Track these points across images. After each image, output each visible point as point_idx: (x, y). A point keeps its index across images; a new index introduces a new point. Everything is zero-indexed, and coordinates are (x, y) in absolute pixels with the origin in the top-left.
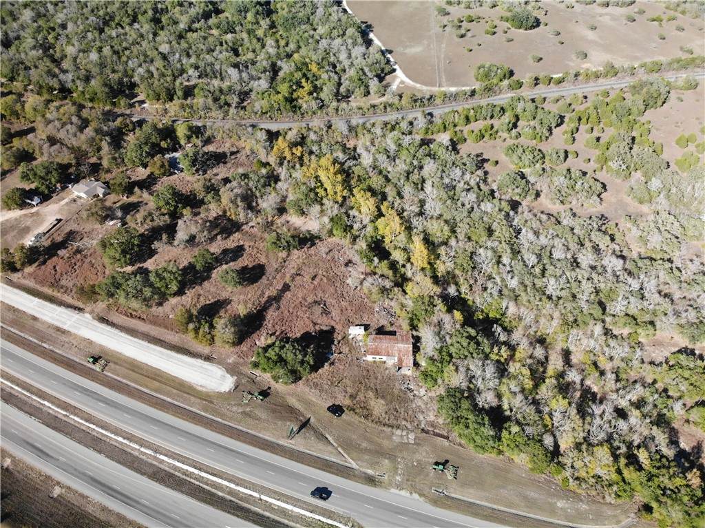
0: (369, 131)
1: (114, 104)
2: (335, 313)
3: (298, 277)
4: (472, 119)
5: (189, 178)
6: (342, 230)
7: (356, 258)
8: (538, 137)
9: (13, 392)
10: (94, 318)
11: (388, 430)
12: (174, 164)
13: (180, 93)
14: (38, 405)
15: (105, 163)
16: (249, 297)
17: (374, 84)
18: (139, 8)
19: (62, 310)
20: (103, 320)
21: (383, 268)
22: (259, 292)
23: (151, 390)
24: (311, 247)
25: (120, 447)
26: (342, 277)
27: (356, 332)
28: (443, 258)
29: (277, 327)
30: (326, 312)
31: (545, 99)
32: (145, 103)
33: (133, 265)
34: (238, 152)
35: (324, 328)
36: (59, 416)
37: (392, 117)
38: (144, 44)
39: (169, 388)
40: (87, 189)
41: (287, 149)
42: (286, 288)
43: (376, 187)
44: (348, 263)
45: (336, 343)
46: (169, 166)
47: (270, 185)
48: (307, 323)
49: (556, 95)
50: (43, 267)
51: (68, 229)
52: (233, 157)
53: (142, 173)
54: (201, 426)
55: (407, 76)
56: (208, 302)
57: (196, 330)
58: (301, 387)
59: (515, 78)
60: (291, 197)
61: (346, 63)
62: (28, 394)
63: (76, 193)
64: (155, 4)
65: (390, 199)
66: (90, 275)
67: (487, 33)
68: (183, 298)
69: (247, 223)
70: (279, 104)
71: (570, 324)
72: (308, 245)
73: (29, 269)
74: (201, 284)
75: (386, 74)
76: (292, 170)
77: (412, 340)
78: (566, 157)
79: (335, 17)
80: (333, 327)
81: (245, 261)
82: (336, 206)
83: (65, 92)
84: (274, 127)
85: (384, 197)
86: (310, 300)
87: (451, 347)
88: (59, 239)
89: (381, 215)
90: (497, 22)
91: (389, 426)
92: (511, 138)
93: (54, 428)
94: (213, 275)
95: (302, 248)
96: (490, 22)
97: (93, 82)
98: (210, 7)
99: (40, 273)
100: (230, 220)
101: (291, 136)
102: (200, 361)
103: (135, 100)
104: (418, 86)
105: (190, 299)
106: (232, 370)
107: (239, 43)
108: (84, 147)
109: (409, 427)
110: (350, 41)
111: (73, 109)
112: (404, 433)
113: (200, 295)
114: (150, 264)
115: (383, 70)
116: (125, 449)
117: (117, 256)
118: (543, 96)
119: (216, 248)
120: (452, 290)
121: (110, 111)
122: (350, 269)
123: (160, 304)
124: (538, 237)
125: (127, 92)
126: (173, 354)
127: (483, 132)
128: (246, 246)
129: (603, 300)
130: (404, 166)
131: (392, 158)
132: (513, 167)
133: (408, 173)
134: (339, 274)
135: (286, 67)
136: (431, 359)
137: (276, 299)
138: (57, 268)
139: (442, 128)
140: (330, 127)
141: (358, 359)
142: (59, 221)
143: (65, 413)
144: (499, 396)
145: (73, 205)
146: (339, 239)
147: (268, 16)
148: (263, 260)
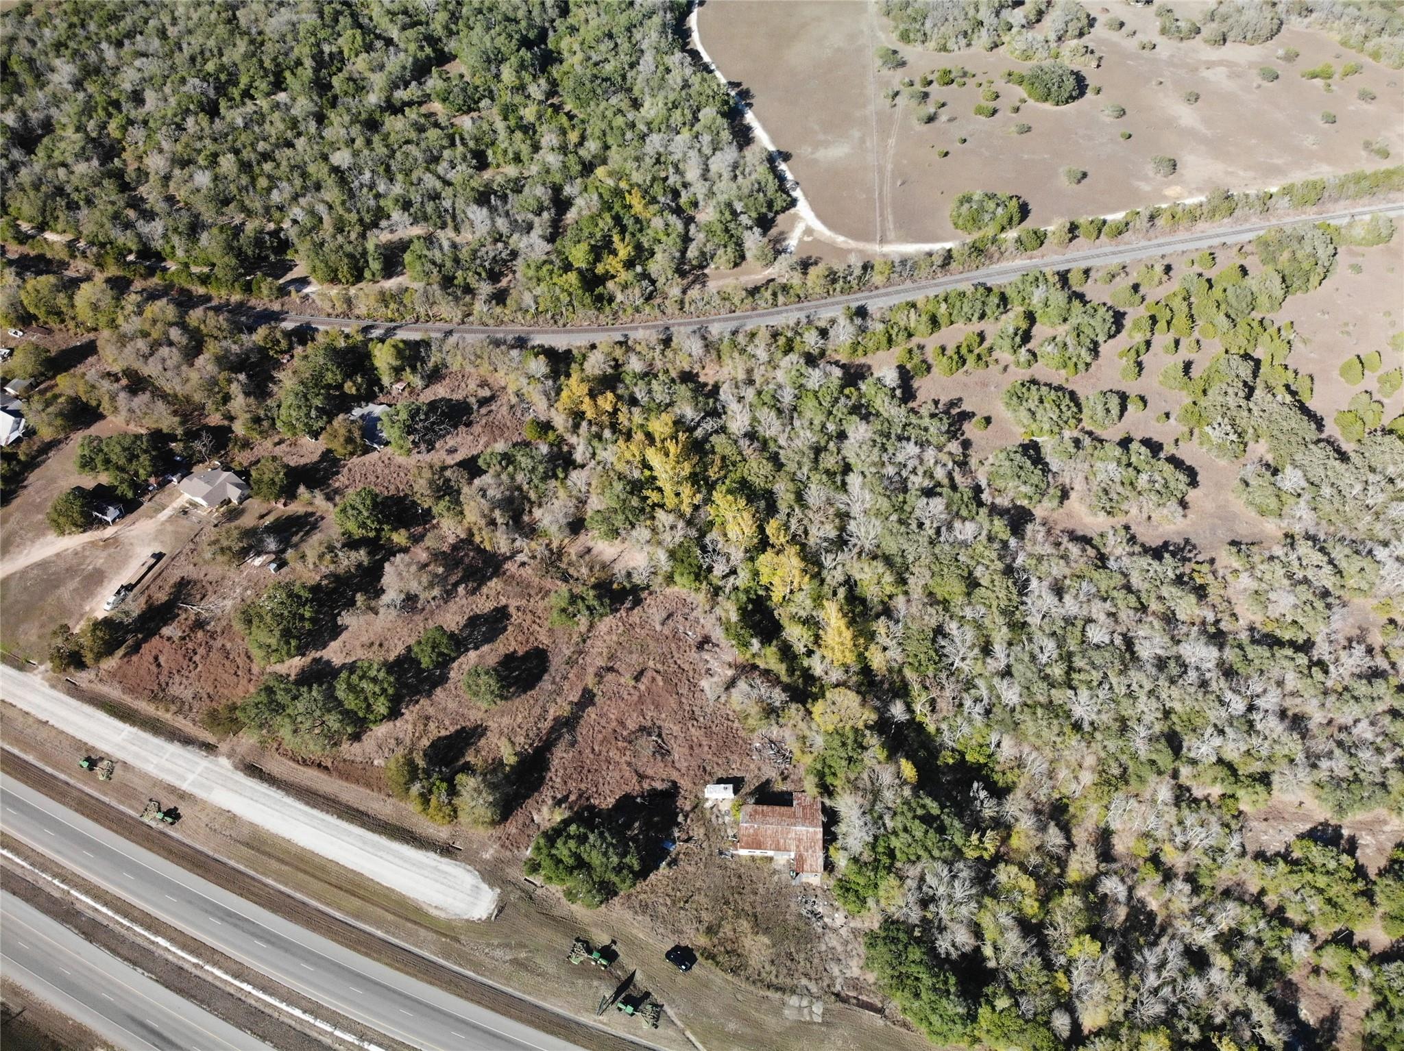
0: (743, 351)
1: (248, 288)
2: (679, 753)
3: (610, 677)
4: (943, 320)
5: (401, 459)
6: (692, 577)
7: (718, 634)
8: (1071, 364)
9: (99, 918)
10: (236, 768)
11: (775, 996)
12: (370, 429)
13: (375, 265)
14: (146, 944)
15: (239, 429)
16: (519, 720)
17: (753, 241)
18: (286, 54)
19: (174, 749)
20: (253, 770)
21: (770, 659)
22: (537, 710)
23: (348, 913)
24: (632, 609)
25: (298, 1027)
26: (691, 674)
27: (719, 795)
28: (882, 639)
29: (572, 785)
30: (662, 751)
31: (1087, 272)
32: (309, 283)
33: (303, 655)
34: (492, 398)
35: (659, 786)
36: (186, 966)
37: (786, 318)
38: (301, 143)
39: (380, 911)
40: (208, 488)
41: (587, 399)
42: (588, 698)
43: (758, 482)
44: (704, 642)
45: (680, 819)
46: (362, 437)
47: (555, 477)
48: (627, 774)
49: (1114, 262)
50: (135, 658)
51: (175, 575)
52: (483, 411)
53: (310, 449)
54: (440, 987)
55: (819, 216)
56: (443, 733)
57: (425, 799)
58: (617, 910)
59: (1029, 224)
60: (596, 503)
61: (699, 189)
62: (125, 922)
63: (187, 496)
64: (318, 45)
65: (783, 508)
66: (225, 676)
67: (979, 111)
68: (398, 723)
69: (512, 557)
70: (570, 294)
71: (1114, 781)
72: (628, 605)
73: (110, 663)
74: (429, 695)
75: (777, 213)
76: (595, 443)
77: (822, 818)
78: (1123, 409)
79: (675, 79)
80: (674, 783)
81: (509, 643)
82: (681, 524)
83: (151, 258)
84: (560, 342)
85: (772, 509)
86: (632, 725)
87: (893, 838)
88: (162, 597)
89: (763, 544)
90: (1000, 85)
91: (778, 989)
92: (1018, 363)
93: (180, 991)
94: (452, 674)
95: (617, 610)
96: (985, 85)
97: (204, 238)
98: (428, 50)
99: (131, 671)
100: (480, 551)
101: (596, 364)
102: (432, 855)
103: (290, 276)
104: (840, 239)
105: (410, 727)
106: (492, 874)
107: (487, 139)
108: (198, 397)
109: (814, 988)
110: (706, 138)
111: (171, 312)
112: (805, 1003)
113: (428, 718)
114: (334, 653)
115: (770, 204)
116: (308, 1031)
117: (273, 642)
118: (1084, 265)
119: (452, 618)
120: (898, 710)
121: (241, 304)
122: (706, 656)
123: (356, 737)
124: (1060, 600)
125: (272, 258)
126: (383, 841)
127: (964, 351)
128: (513, 604)
129: (1178, 729)
130: (809, 434)
131: (788, 414)
132: (1020, 436)
133: (818, 450)
134: (686, 666)
135: (583, 205)
136: (855, 860)
137: (568, 724)
138: (162, 660)
139: (884, 340)
140: (667, 342)
141: (721, 853)
142: (158, 557)
143: (195, 960)
144: (977, 931)
145: (184, 522)
146: (683, 588)
147: (543, 71)
148: (544, 639)
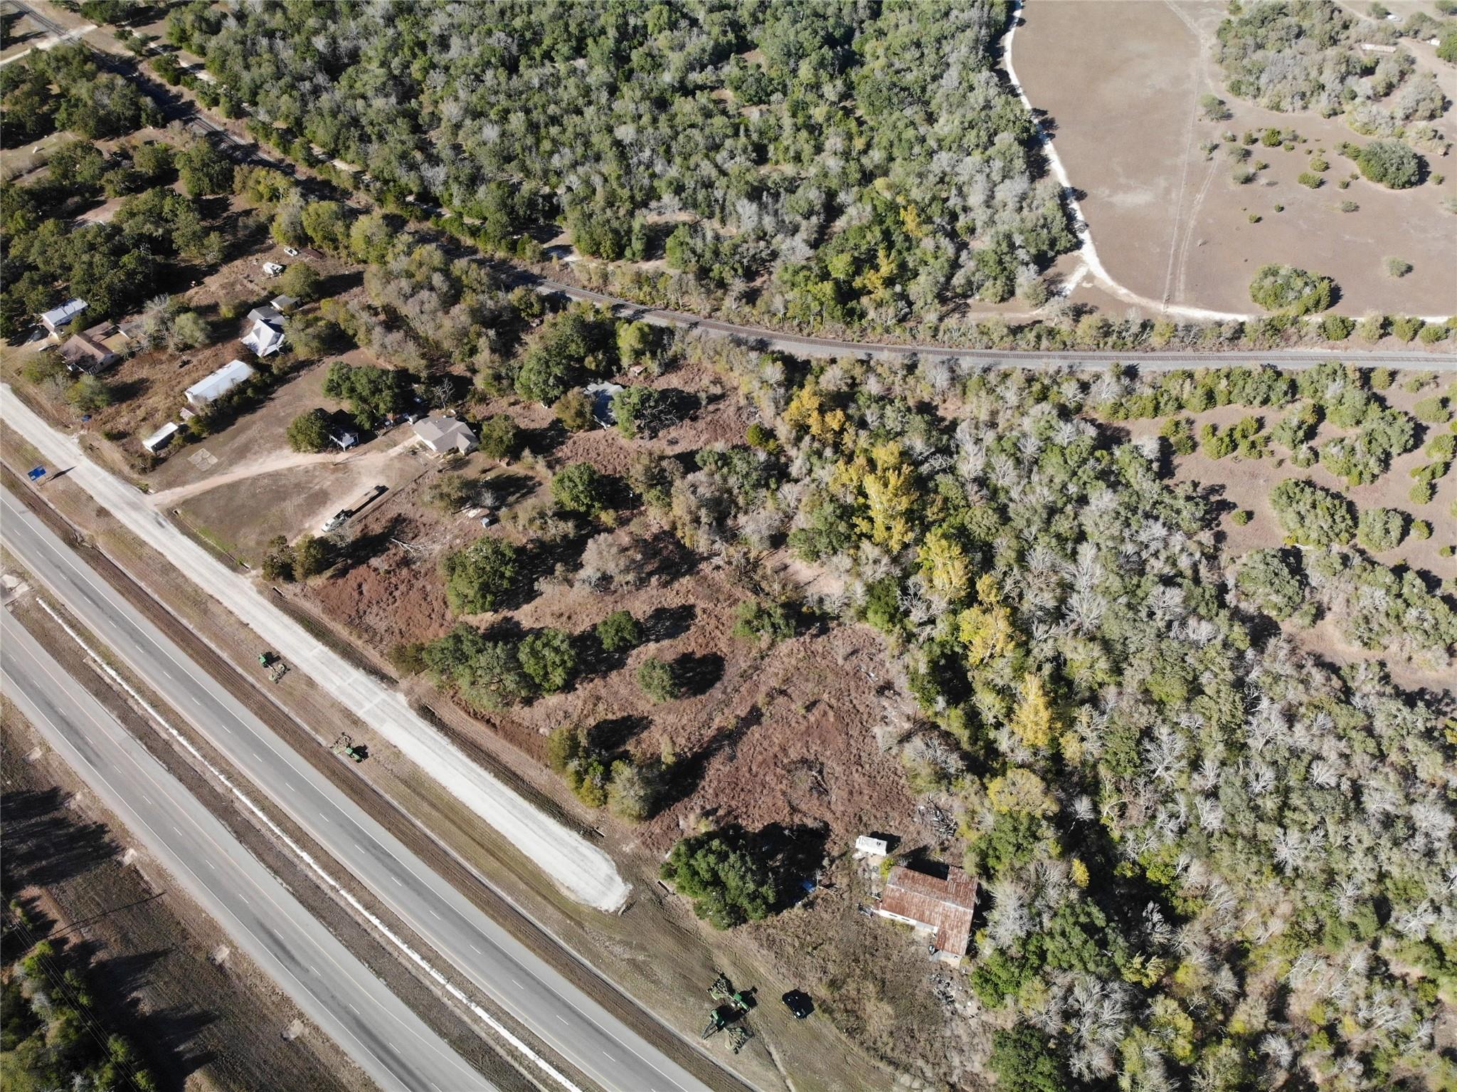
0: (991, 391)
1: (513, 247)
2: (837, 795)
3: (781, 700)
4: (1221, 398)
5: (624, 441)
6: (886, 617)
7: (902, 683)
8: (1355, 472)
10: (411, 706)
11: (887, 1069)
12: (601, 407)
13: (637, 245)
14: (290, 856)
15: (479, 383)
16: (684, 721)
17: (1026, 277)
18: (592, 21)
19: (358, 675)
20: (426, 713)
21: (953, 721)
22: (703, 716)
23: (484, 873)
24: (817, 636)
25: (414, 972)
26: (865, 717)
27: (870, 849)
28: (1082, 728)
29: (723, 799)
30: (820, 789)
31: (1393, 375)
32: (571, 252)
33: (496, 611)
34: (722, 397)
35: (810, 823)
36: (323, 886)
37: (1046, 364)
38: (590, 112)
39: (514, 878)
40: (439, 434)
41: (815, 414)
42: (754, 717)
43: (978, 532)
44: (885, 688)
45: (826, 862)
46: (593, 413)
47: (767, 486)
48: (780, 803)
49: (1426, 369)
50: (340, 581)
51: (392, 514)
52: (711, 408)
53: (541, 415)
54: (555, 967)
55: (1105, 263)
56: (610, 717)
57: (580, 777)
58: (743, 938)
59: (1338, 311)
60: (802, 521)
61: (980, 216)
62: (277, 830)
63: (419, 438)
64: (624, 16)
65: (1001, 565)
66: (419, 616)
67: (1304, 180)
68: (570, 697)
69: (708, 558)
70: (822, 304)
71: (1306, 936)
72: (814, 631)
73: (317, 581)
74: (605, 676)
75: (1058, 253)
76: (815, 460)
77: (974, 899)
78: (1405, 532)
79: (977, 98)
80: (826, 825)
81: (688, 643)
82: (885, 560)
83: (429, 202)
84: (800, 351)
85: (988, 563)
86: (794, 754)
87: (1048, 939)
88: (377, 529)
89: (971, 599)
90: (1333, 156)
91: (891, 1062)
92: (1295, 460)
93: (311, 909)
94: (630, 661)
95: (802, 634)
96: (1316, 153)
97: (482, 191)
98: (731, 36)
99: (334, 592)
100: (679, 545)
101: (832, 379)
102: (575, 835)
103: (554, 242)
104: (1122, 291)
105: (580, 703)
106: (628, 869)
107: (771, 134)
108: (447, 345)
109: (929, 1074)
110: (998, 164)
111: (437, 258)
112: (916, 1085)
113: (599, 698)
114: (525, 616)
115: (1053, 243)
116: (421, 978)
117: (471, 593)
118: (1391, 366)
119: (641, 606)
120: (1082, 807)
121: (503, 262)
122: (885, 703)
123: (528, 702)
124: (1290, 728)
125: (541, 221)
126: (531, 809)
127: (1237, 435)
128: (701, 605)
129: (1390, 895)
130: (1046, 491)
131: (1027, 467)
132: (1282, 538)
133: (1052, 511)
134: (861, 709)
135: (855, 214)
136: (1002, 952)
137: (730, 737)
138: (365, 588)
139: (1150, 406)
140: (911, 368)
141: (861, 908)
142: (382, 490)
143: (332, 882)
144: (1118, 1059)
145: (412, 462)
146: (874, 626)
147: (842, 71)
148: (723, 647)
